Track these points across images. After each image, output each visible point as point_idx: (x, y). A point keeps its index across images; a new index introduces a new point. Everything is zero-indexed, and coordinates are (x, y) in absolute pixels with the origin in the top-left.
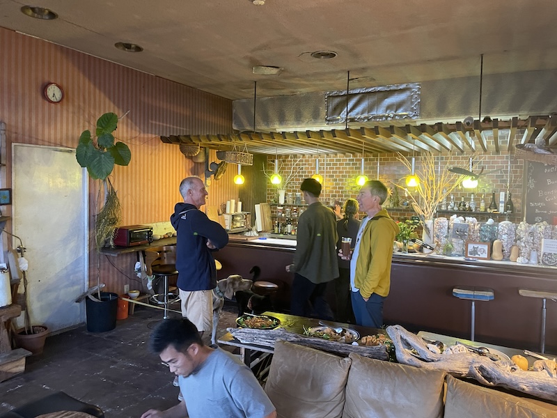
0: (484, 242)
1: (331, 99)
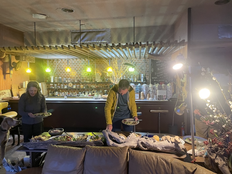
0: (137, 93)
1: (73, 34)
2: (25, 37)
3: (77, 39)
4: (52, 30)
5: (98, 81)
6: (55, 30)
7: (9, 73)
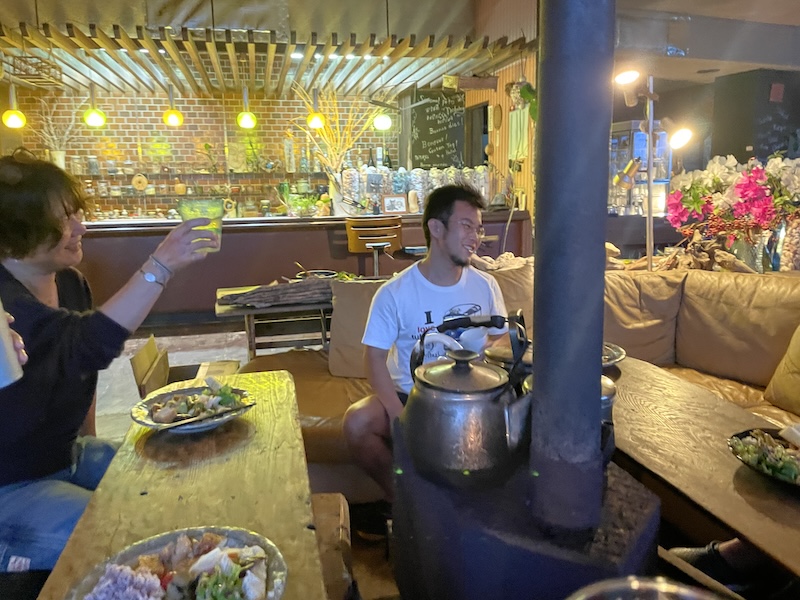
0: (399, 195)
3: (166, 16)
5: (237, 168)
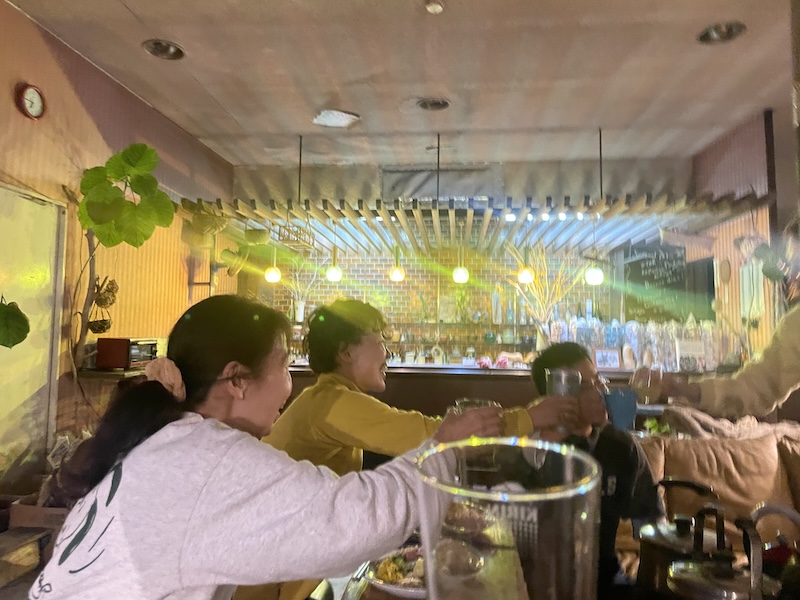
1: (388, 174)
2: (236, 181)
3: (398, 189)
4: (328, 163)
5: (447, 319)
6: (337, 161)
7: (209, 284)
